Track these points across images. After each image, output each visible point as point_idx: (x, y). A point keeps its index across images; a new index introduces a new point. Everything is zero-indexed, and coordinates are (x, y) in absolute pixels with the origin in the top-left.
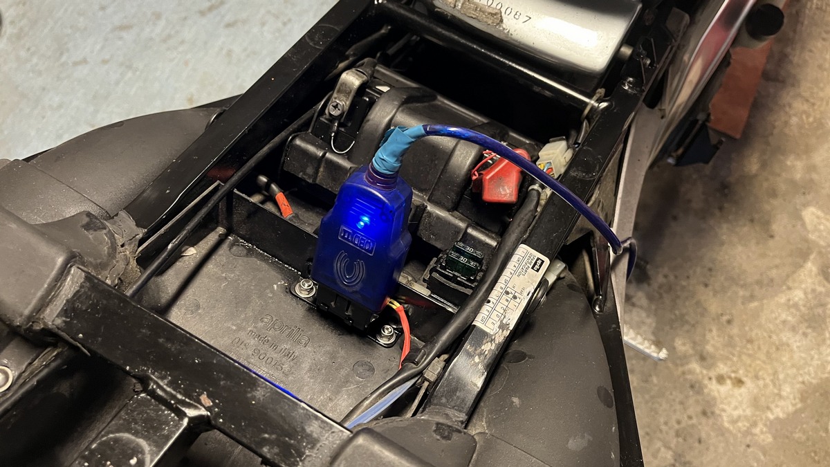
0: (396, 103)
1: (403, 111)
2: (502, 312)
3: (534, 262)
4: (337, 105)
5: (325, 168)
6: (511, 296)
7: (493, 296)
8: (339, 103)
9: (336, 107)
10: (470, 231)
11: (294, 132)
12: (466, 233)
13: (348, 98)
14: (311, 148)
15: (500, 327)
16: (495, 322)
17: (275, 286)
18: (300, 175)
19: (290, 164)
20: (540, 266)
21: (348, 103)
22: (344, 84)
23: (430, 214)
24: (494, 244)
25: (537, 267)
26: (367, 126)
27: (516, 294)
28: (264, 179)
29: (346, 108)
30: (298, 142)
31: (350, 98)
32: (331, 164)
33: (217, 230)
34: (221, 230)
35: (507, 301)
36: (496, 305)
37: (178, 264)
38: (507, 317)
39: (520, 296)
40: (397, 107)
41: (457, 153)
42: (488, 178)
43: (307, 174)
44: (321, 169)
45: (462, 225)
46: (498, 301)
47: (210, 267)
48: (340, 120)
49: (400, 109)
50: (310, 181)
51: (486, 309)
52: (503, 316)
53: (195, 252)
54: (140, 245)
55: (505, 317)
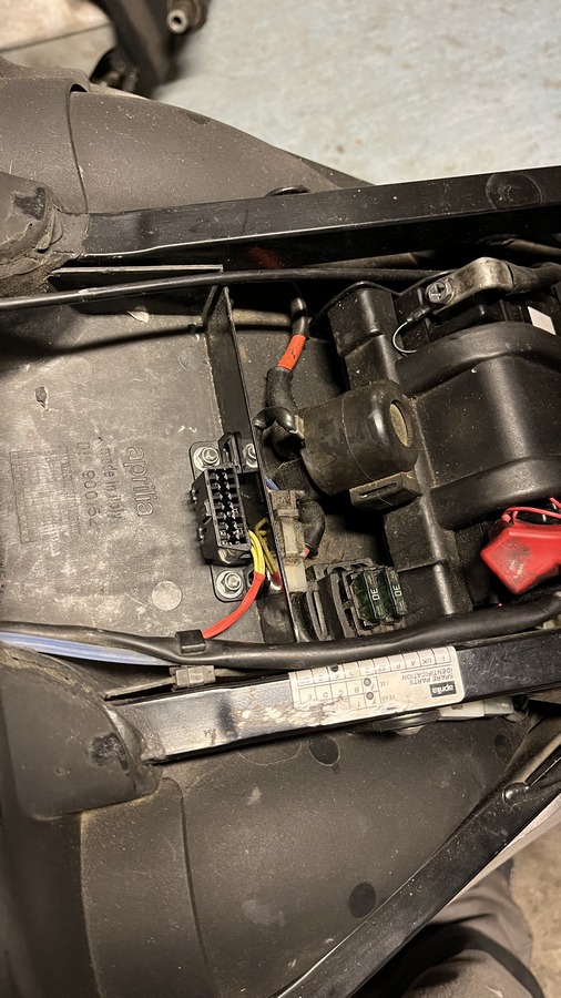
0: (507, 345)
1: (505, 362)
2: (336, 695)
3: (442, 681)
4: (443, 289)
5: (365, 350)
6: (368, 689)
7: (345, 670)
8: (447, 289)
9: (440, 290)
10: (438, 569)
11: (372, 279)
12: (431, 567)
13: (462, 292)
14: (370, 314)
15: (312, 708)
16: (314, 697)
17: (183, 428)
18: (336, 334)
19: (338, 313)
20: (444, 694)
21: (458, 298)
22: (473, 271)
23: (418, 507)
24: (449, 610)
25: (439, 690)
26: (446, 344)
27: (376, 695)
28: (300, 304)
29: (452, 302)
30: (364, 295)
31: (465, 294)
32: (374, 351)
33: (195, 318)
34: (198, 321)
35: (357, 690)
36: (338, 680)
37: (117, 319)
38: (335, 706)
39: (378, 701)
40: (503, 351)
41: (514, 470)
42: (511, 534)
43: (343, 339)
44: (361, 348)
45: (438, 553)
46: (346, 680)
47: (143, 349)
48: (433, 310)
49: (505, 357)
50: (339, 350)
51: (324, 674)
52: (330, 701)
53: (146, 321)
54: (65, 265)
55: (332, 704)
